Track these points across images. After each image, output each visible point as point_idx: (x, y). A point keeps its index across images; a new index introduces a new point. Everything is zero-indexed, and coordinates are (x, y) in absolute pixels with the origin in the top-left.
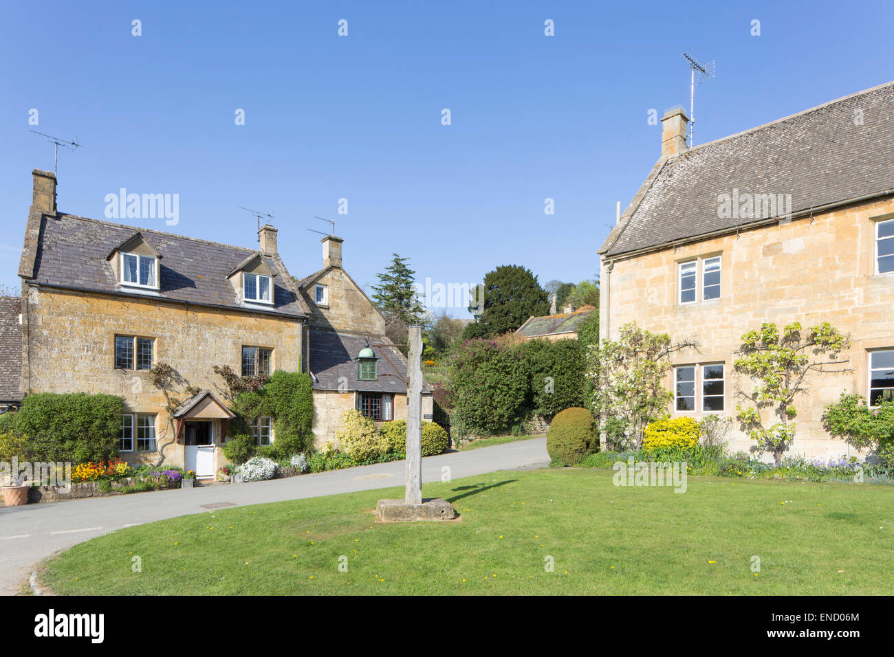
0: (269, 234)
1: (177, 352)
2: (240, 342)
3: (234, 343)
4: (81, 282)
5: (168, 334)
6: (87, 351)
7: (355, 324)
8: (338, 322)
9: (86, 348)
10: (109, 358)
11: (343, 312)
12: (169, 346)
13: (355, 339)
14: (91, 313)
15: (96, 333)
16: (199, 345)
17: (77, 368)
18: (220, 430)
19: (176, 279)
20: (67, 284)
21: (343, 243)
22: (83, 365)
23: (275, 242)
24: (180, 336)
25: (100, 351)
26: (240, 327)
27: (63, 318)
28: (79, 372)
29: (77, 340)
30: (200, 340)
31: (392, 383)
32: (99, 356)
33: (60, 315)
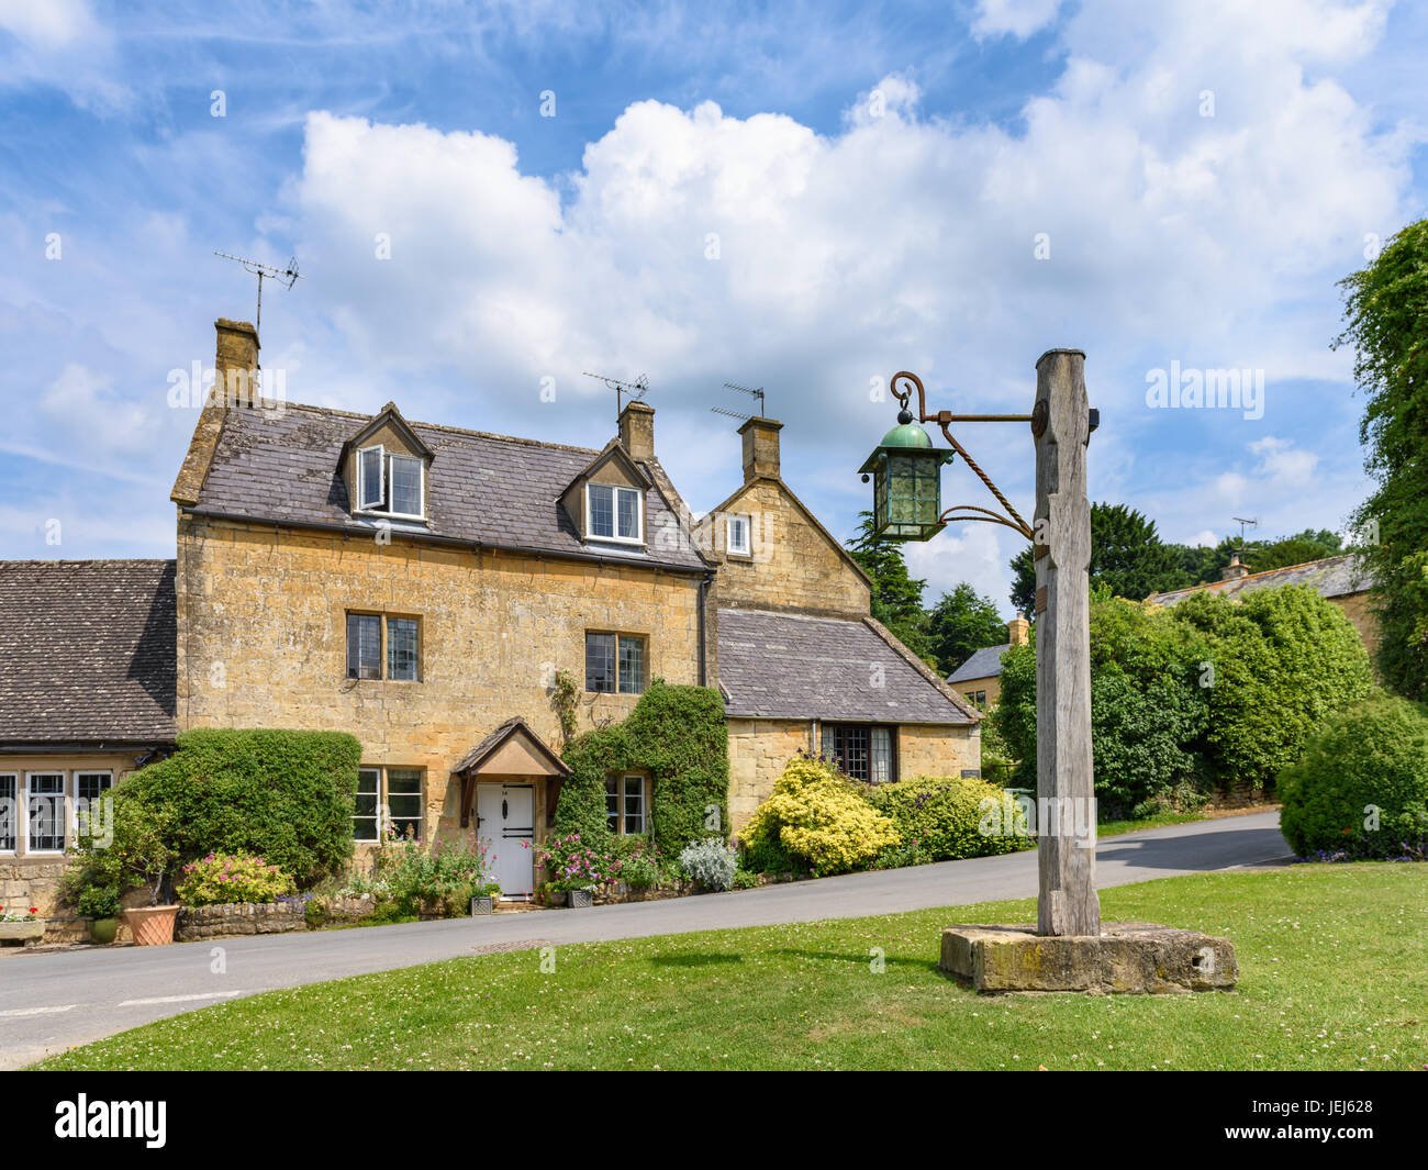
0: (638, 419)
1: (461, 643)
2: (582, 623)
3: (571, 625)
4: (284, 510)
5: (444, 608)
6: (295, 644)
7: (809, 593)
8: (775, 589)
9: (292, 638)
10: (334, 658)
11: (784, 570)
12: (446, 632)
13: (809, 623)
14: (302, 569)
15: (311, 609)
16: (501, 631)
17: (275, 678)
18: (545, 802)
19: (461, 505)
20: (258, 512)
21: (781, 431)
22: (288, 669)
23: (651, 435)
24: (467, 612)
25: (319, 644)
26: (580, 592)
27: (251, 580)
28: (278, 684)
29: (276, 623)
30: (506, 619)
31: (890, 704)
32: (316, 652)
33: (244, 574)
